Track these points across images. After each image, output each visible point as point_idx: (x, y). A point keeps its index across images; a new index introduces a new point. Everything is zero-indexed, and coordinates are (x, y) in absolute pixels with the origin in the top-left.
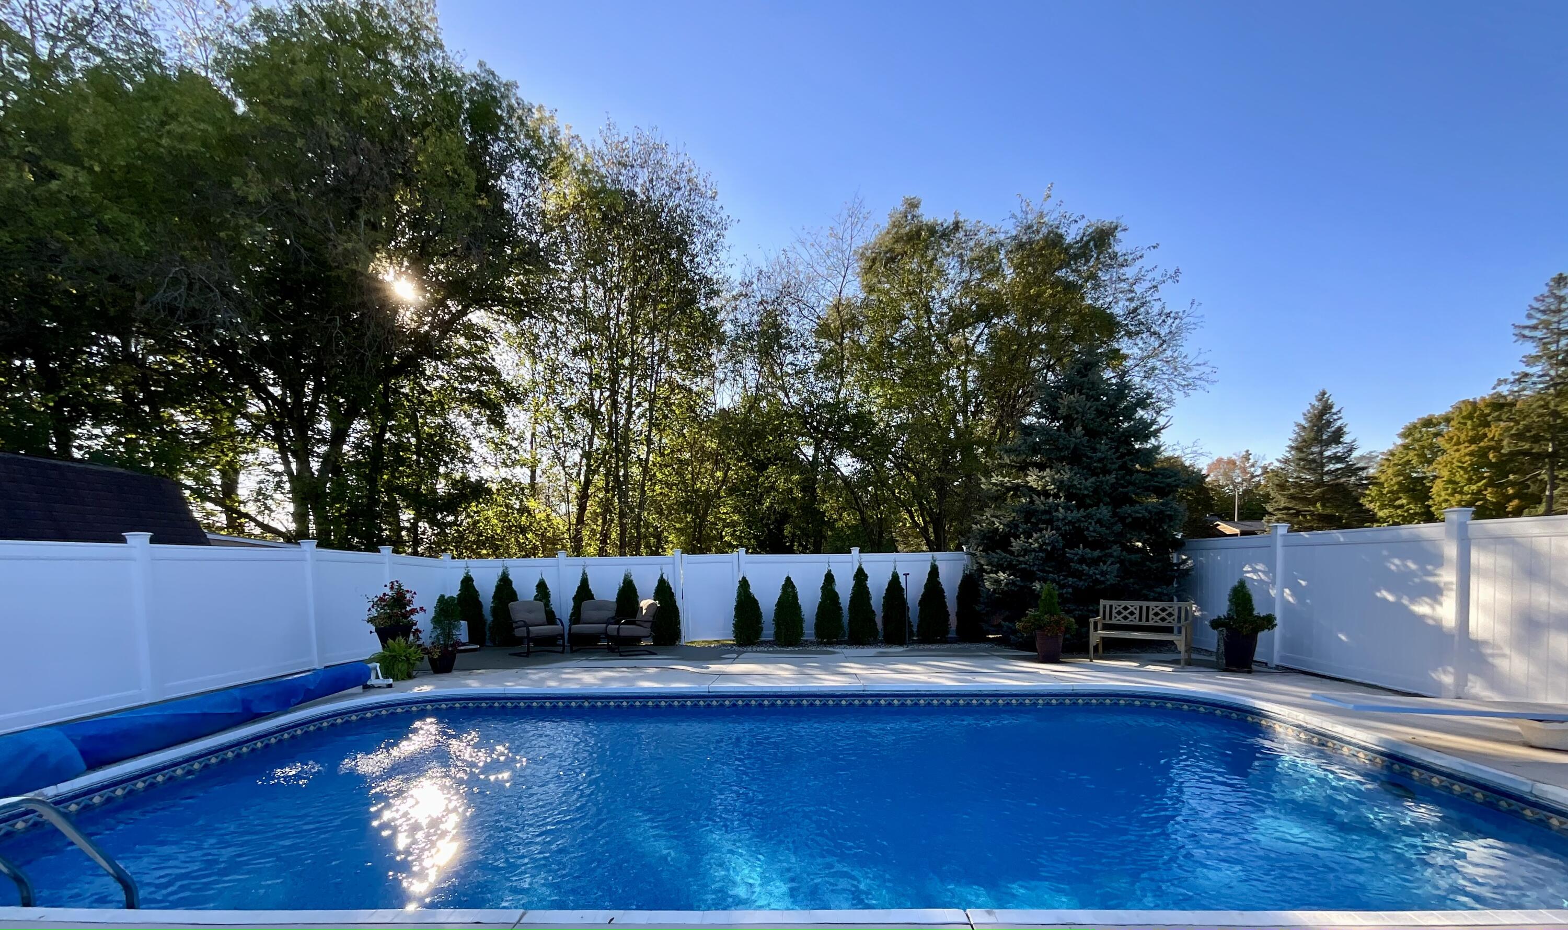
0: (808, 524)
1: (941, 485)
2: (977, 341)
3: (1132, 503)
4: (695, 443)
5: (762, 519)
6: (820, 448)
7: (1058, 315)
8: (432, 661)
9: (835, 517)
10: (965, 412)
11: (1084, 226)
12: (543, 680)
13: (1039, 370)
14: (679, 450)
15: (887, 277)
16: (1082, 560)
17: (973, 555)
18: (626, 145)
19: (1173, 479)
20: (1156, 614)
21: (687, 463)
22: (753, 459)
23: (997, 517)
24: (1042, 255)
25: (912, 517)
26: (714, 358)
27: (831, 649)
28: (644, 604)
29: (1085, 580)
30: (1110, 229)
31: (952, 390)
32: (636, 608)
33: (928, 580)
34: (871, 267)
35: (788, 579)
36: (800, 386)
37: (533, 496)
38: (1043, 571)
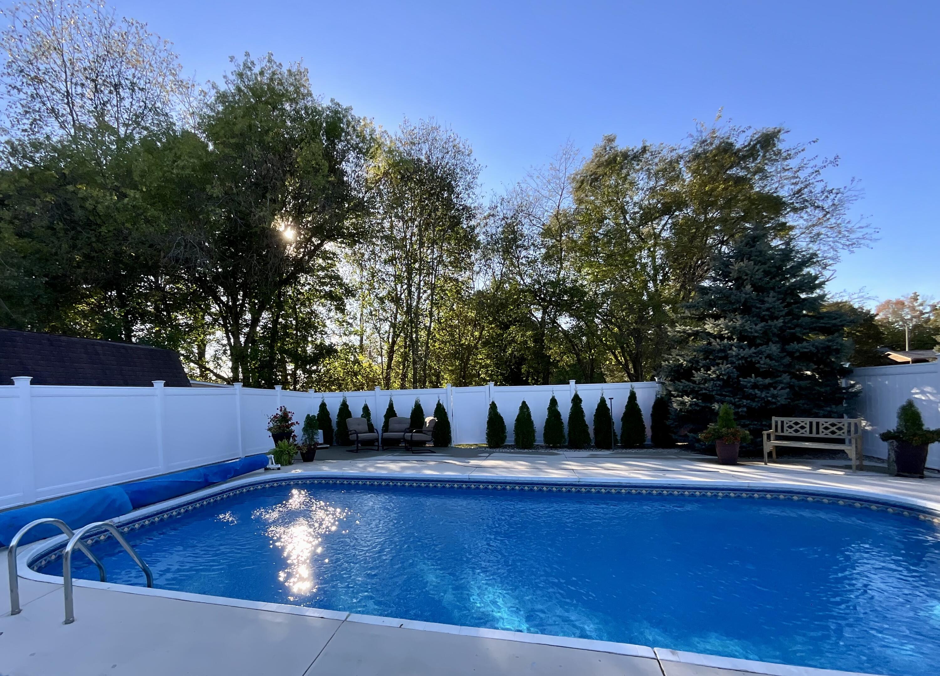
0: (539, 364)
1: (638, 335)
2: (663, 229)
3: (800, 340)
4: (461, 314)
5: (506, 362)
6: (546, 312)
7: (729, 204)
8: (302, 454)
9: (558, 359)
10: (655, 281)
11: (751, 134)
12: (365, 468)
13: (715, 246)
14: (450, 319)
15: (593, 192)
16: (755, 386)
17: (663, 384)
18: (415, 131)
19: (839, 320)
20: (826, 428)
21: (456, 327)
22: (500, 322)
23: (680, 356)
24: (715, 161)
25: (616, 357)
26: (473, 258)
27: (556, 452)
28: (428, 420)
29: (758, 401)
30: (774, 133)
31: (644, 266)
32: (423, 422)
33: (628, 402)
34: (580, 187)
35: (524, 403)
36: (531, 271)
37: (361, 352)
38: (721, 395)
